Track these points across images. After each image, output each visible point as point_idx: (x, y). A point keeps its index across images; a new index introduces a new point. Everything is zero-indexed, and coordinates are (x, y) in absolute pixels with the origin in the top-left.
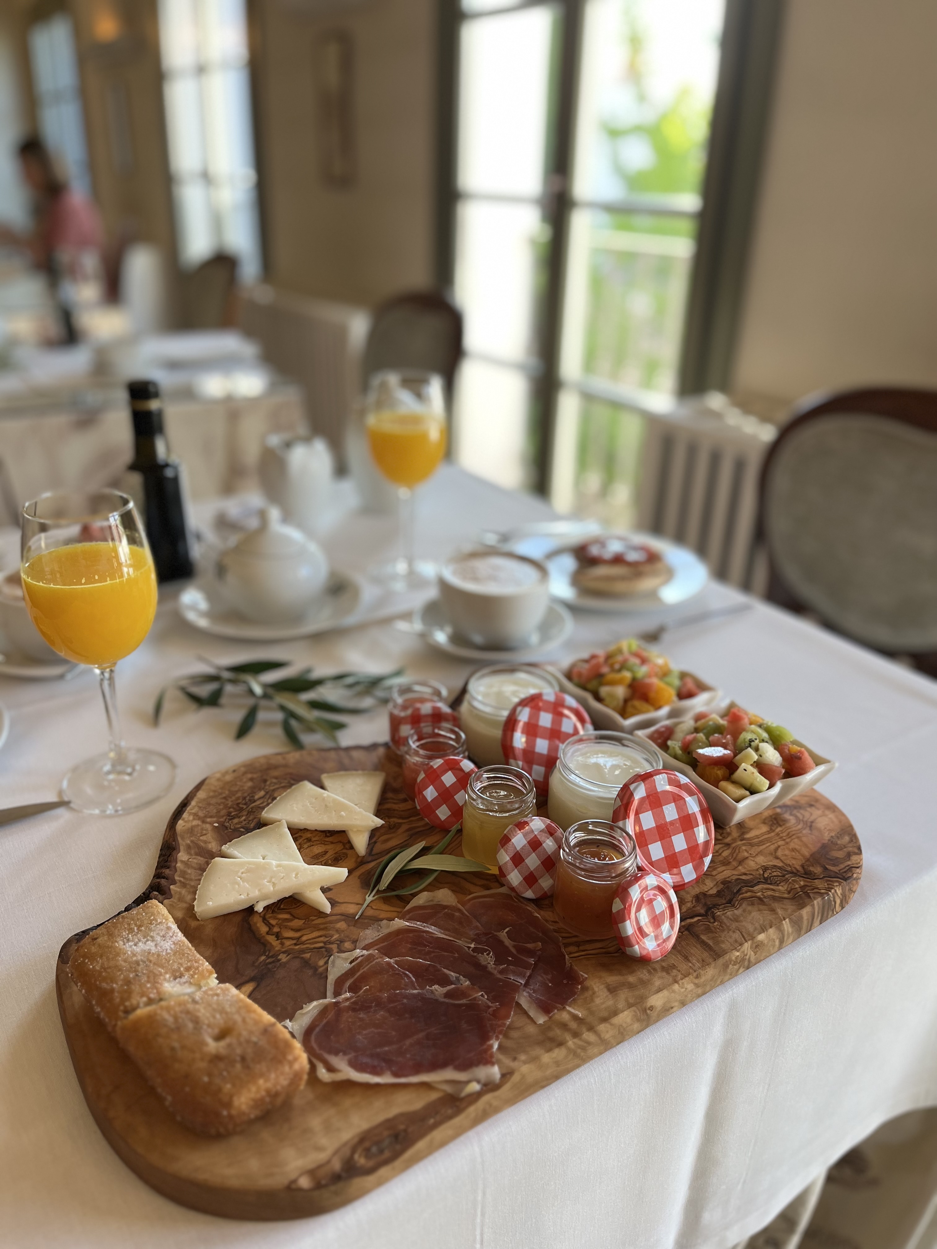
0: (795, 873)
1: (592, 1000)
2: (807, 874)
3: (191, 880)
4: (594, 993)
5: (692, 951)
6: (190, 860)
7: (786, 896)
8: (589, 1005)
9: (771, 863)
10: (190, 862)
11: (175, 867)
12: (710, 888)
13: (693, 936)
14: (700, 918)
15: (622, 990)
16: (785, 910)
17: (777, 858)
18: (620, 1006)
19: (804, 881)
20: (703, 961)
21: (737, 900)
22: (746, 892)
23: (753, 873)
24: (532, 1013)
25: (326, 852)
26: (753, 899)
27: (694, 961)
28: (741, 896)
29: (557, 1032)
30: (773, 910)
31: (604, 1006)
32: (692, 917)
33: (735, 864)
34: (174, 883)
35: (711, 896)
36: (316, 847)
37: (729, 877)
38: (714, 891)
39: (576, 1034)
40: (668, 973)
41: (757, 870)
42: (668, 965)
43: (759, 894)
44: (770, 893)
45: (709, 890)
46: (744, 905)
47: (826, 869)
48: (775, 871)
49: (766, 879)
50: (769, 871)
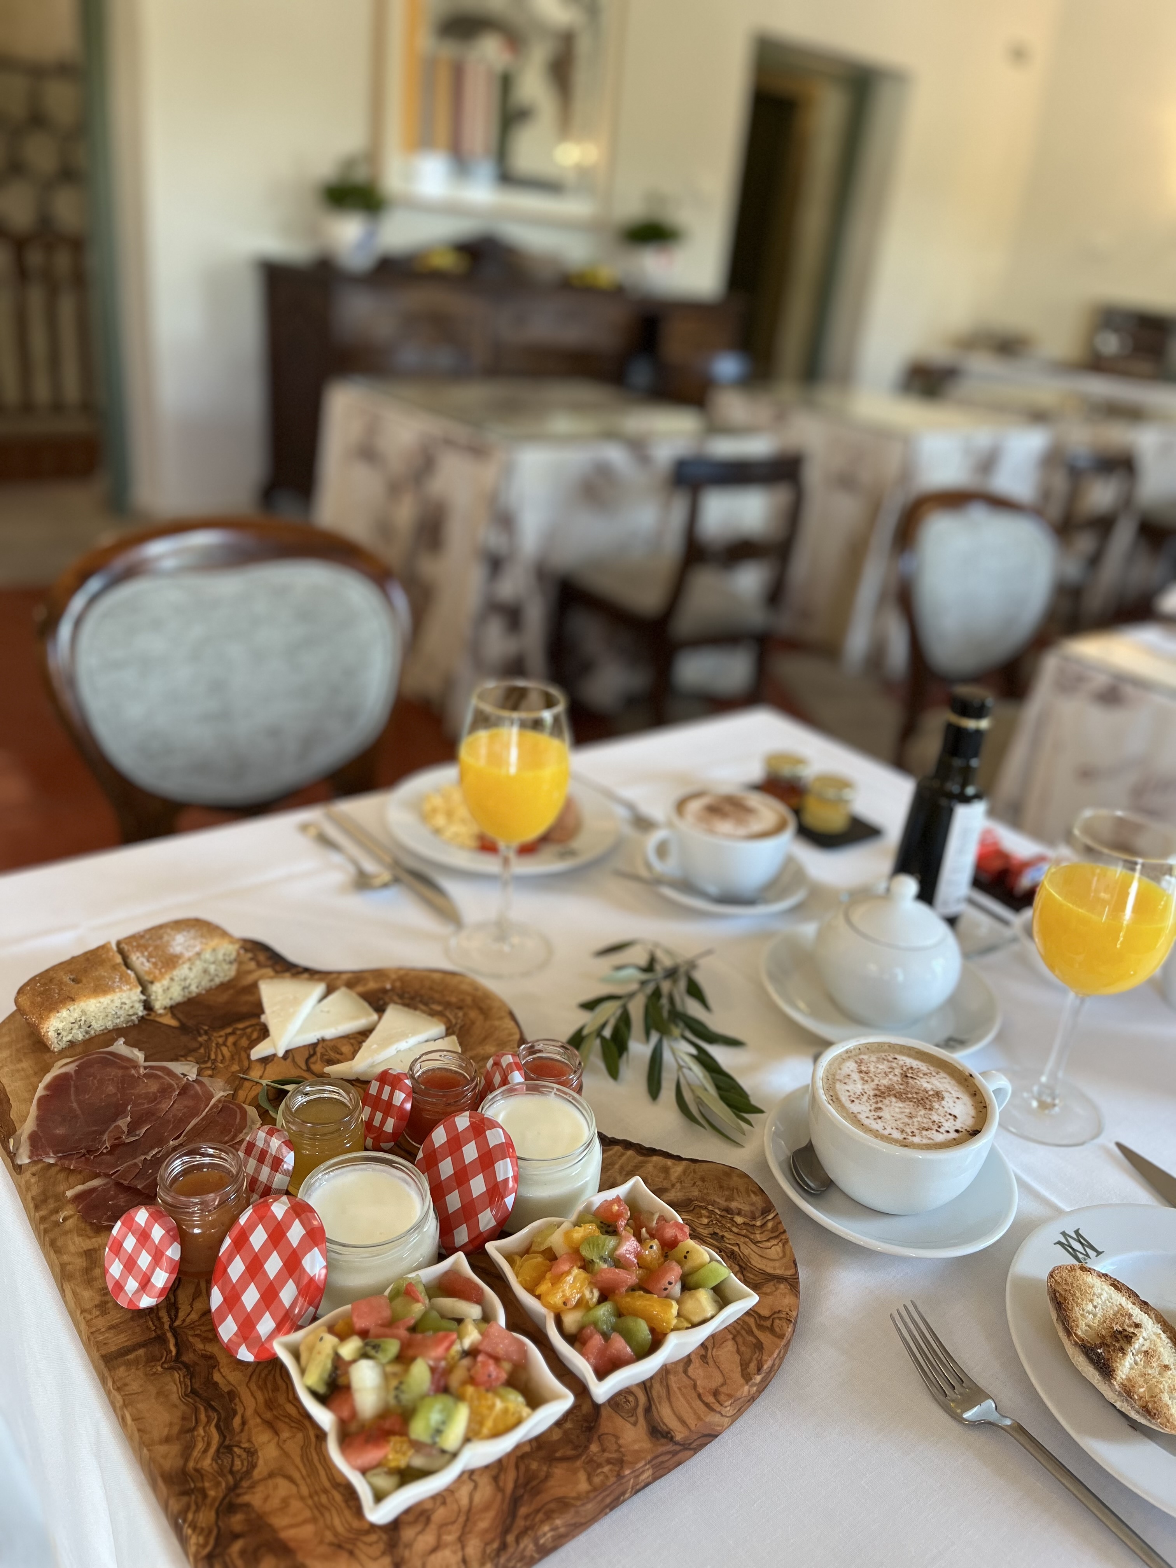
0: (233, 1489)
2: (228, 1507)
5: (122, 1336)
7: (191, 1464)
9: (261, 1462)
12: (224, 1374)
13: (145, 1341)
14: (174, 1353)
16: (165, 1457)
17: (271, 1475)
19: (215, 1499)
20: (105, 1344)
21: (196, 1402)
22: (208, 1417)
23: (243, 1435)
26: (194, 1422)
27: (107, 1335)
28: (202, 1409)
29: (52, 1205)
30: (167, 1440)
31: (70, 1243)
32: (177, 1345)
33: (268, 1415)
35: (210, 1374)
38: (217, 1377)
39: (43, 1219)
40: (96, 1306)
41: (249, 1441)
42: (109, 1308)
43: (201, 1431)
44: (200, 1446)
45: (221, 1373)
46: (183, 1407)
47: (236, 1536)
48: (242, 1464)
49: (229, 1448)
50: (244, 1455)
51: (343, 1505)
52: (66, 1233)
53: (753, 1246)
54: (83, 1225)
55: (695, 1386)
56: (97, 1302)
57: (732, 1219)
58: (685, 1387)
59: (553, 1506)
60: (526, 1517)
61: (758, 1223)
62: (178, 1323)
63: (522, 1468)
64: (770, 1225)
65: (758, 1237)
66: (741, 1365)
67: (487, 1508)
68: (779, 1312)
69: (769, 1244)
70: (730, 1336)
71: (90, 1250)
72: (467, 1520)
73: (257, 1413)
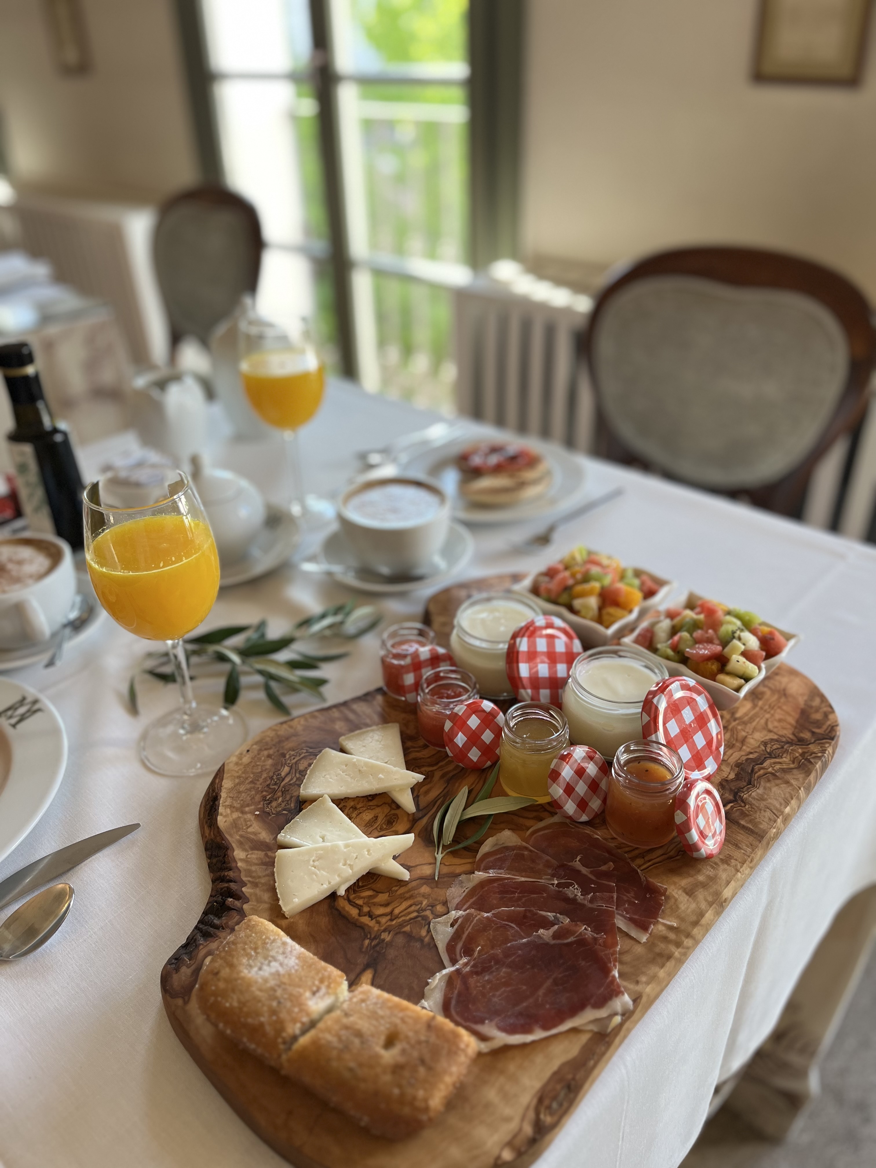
0: (791, 743)
1: (678, 908)
2: (801, 742)
3: (259, 877)
4: (676, 900)
5: (739, 838)
6: (249, 856)
7: (792, 766)
8: (677, 913)
9: (767, 738)
10: (250, 858)
11: (237, 867)
12: (728, 774)
13: (734, 824)
14: (732, 804)
15: (697, 891)
16: (797, 779)
17: (770, 731)
18: (703, 905)
19: (802, 748)
20: (751, 845)
21: (755, 780)
22: (759, 770)
23: (758, 750)
24: (633, 934)
25: (376, 817)
26: (767, 775)
27: (745, 847)
28: (756, 775)
29: (662, 946)
30: (787, 782)
31: (689, 910)
33: (738, 744)
34: (244, 884)
35: (732, 780)
36: (364, 814)
37: (739, 759)
38: (732, 776)
39: (678, 944)
40: (728, 865)
41: (759, 747)
42: (725, 856)
43: (770, 770)
44: (778, 767)
45: (728, 775)
46: (762, 783)
47: (813, 733)
48: (774, 745)
49: (769, 754)
50: (769, 746)
71: (687, 894)
73: (740, 749)
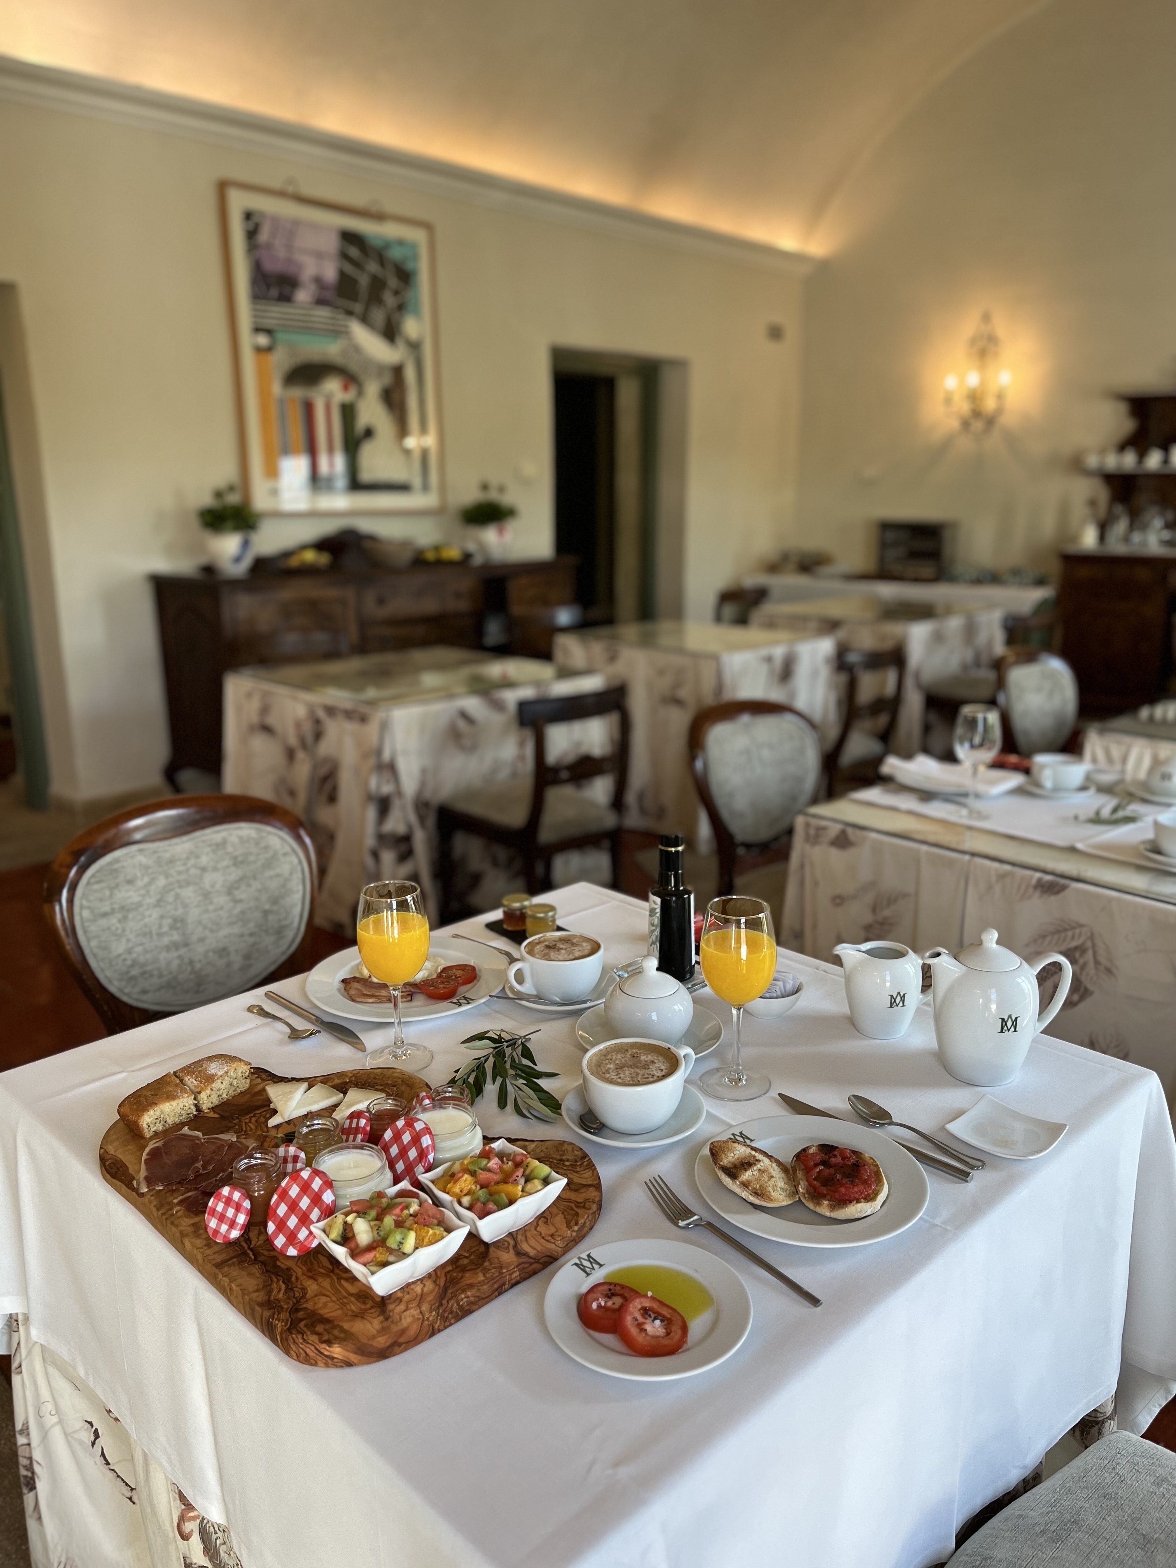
2: (295, 1309)
5: (222, 1255)
7: (272, 1298)
9: (309, 1291)
13: (236, 1255)
14: (253, 1258)
16: (257, 1297)
17: (316, 1296)
19: (287, 1309)
20: (213, 1259)
21: (269, 1275)
22: (277, 1279)
23: (298, 1283)
26: (270, 1282)
28: (273, 1277)
29: (167, 1207)
30: (257, 1291)
32: (254, 1254)
33: (310, 1274)
37: (294, 1272)
38: (278, 1263)
40: (204, 1246)
41: (301, 1285)
43: (275, 1285)
44: (276, 1290)
46: (263, 1278)
47: (302, 1320)
48: (300, 1294)
49: (292, 1289)
50: (300, 1291)
51: (356, 1302)
52: (179, 1218)
53: (575, 1174)
54: (187, 1213)
55: (541, 1234)
56: (205, 1244)
57: (564, 1164)
58: (536, 1235)
59: (466, 1287)
60: (452, 1293)
61: (579, 1164)
62: (252, 1246)
63: (448, 1276)
64: (585, 1163)
65: (578, 1169)
66: (566, 1223)
67: (431, 1292)
68: (588, 1199)
69: (585, 1172)
70: (561, 1212)
71: (194, 1223)
72: (420, 1299)
73: (303, 1274)
